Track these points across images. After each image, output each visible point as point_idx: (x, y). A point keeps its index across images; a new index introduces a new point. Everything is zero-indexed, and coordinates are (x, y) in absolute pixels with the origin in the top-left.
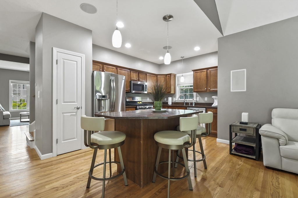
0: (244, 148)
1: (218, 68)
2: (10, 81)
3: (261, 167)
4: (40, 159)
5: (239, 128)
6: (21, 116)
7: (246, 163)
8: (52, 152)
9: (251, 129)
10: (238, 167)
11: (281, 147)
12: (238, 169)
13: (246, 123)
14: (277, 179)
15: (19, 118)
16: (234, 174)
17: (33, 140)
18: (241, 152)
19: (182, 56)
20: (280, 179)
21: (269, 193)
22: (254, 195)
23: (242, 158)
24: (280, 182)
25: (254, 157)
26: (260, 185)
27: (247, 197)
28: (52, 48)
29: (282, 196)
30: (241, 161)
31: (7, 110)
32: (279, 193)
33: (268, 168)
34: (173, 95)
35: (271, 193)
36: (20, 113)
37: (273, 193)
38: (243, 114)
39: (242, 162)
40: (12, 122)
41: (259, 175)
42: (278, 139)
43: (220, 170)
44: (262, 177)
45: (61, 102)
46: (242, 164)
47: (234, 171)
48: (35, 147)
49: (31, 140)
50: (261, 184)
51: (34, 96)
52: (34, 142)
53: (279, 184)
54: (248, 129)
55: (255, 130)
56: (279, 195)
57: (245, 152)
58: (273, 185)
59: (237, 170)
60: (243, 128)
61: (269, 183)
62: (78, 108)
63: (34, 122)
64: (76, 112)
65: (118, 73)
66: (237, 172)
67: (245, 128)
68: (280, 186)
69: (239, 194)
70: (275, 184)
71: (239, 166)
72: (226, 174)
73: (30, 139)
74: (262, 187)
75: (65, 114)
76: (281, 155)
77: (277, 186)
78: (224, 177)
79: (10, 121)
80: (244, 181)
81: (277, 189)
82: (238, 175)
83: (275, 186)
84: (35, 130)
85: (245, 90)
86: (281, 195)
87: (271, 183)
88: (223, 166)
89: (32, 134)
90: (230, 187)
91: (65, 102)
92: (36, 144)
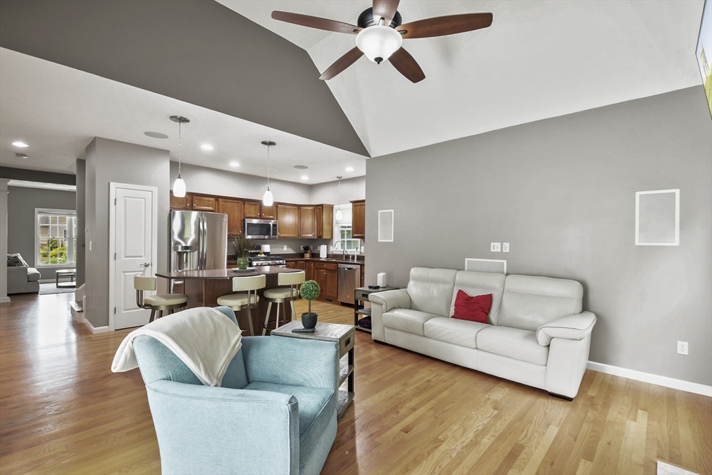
1: (366, 203)
2: (37, 210)
4: (92, 333)
5: (361, 293)
6: (58, 277)
8: (108, 325)
11: (383, 314)
15: (55, 280)
17: (82, 311)
18: (363, 325)
19: (339, 176)
28: (109, 184)
31: (32, 265)
34: (328, 242)
36: (57, 271)
40: (42, 287)
42: (382, 305)
45: (121, 258)
48: (86, 321)
49: (79, 310)
51: (84, 245)
52: (84, 314)
57: (367, 326)
62: (147, 266)
63: (84, 284)
64: (144, 271)
65: (221, 208)
73: (77, 309)
75: (126, 274)
76: (383, 324)
79: (39, 286)
84: (85, 297)
85: (392, 241)
89: (79, 303)
91: (126, 257)
92: (86, 317)
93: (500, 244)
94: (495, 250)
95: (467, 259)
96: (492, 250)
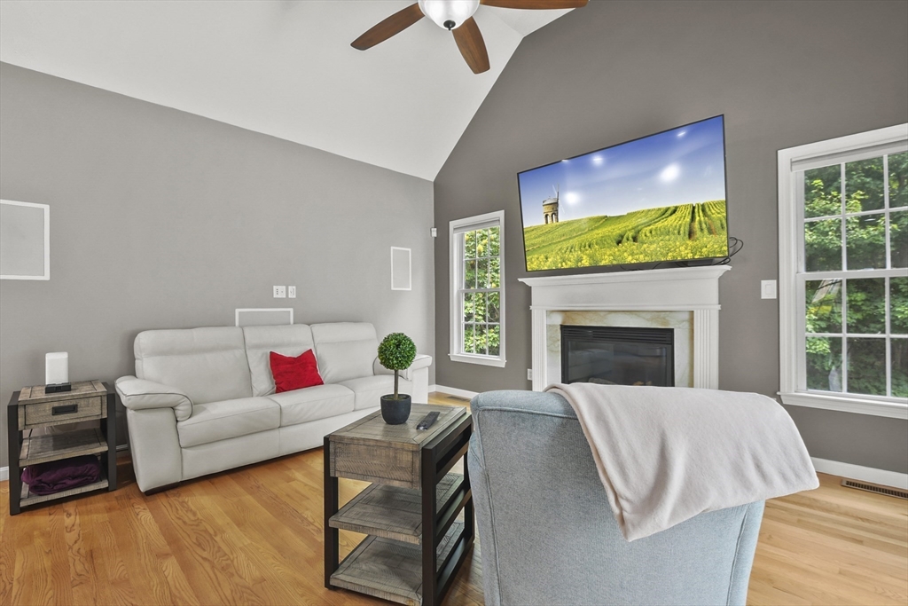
0: (69, 470)
3: (132, 501)
5: (48, 408)
7: (89, 512)
9: (91, 400)
10: (70, 537)
11: (180, 424)
12: (76, 542)
13: (66, 388)
14: (183, 507)
16: (77, 562)
18: (59, 486)
20: (190, 503)
21: (191, 543)
22: (166, 573)
23: (64, 504)
24: (193, 508)
25: (104, 484)
26: (160, 542)
27: (154, 589)
29: (215, 532)
30: (69, 515)
32: (206, 531)
33: (152, 493)
35: (195, 541)
37: (197, 539)
38: (50, 358)
39: (73, 517)
41: (143, 523)
42: (173, 408)
43: (15, 583)
44: (153, 521)
46: (78, 521)
47: (70, 553)
50: (163, 538)
53: (195, 514)
54: (82, 403)
55: (105, 399)
56: (210, 535)
57: (76, 481)
58: (184, 522)
59: (76, 547)
60: (67, 404)
61: (175, 525)
66: (82, 551)
67: (73, 403)
68: (199, 516)
69: (130, 600)
70: (189, 519)
71: (72, 533)
72: (49, 579)
74: (169, 544)
76: (182, 445)
77: (195, 521)
78: (51, 592)
80: (119, 559)
81: (197, 525)
82: (91, 555)
83: (192, 523)
85: (46, 277)
86: (212, 532)
87: (180, 522)
88: (18, 566)
90: (93, 602)
93: (284, 287)
94: (279, 296)
95: (237, 311)
96: (275, 296)
